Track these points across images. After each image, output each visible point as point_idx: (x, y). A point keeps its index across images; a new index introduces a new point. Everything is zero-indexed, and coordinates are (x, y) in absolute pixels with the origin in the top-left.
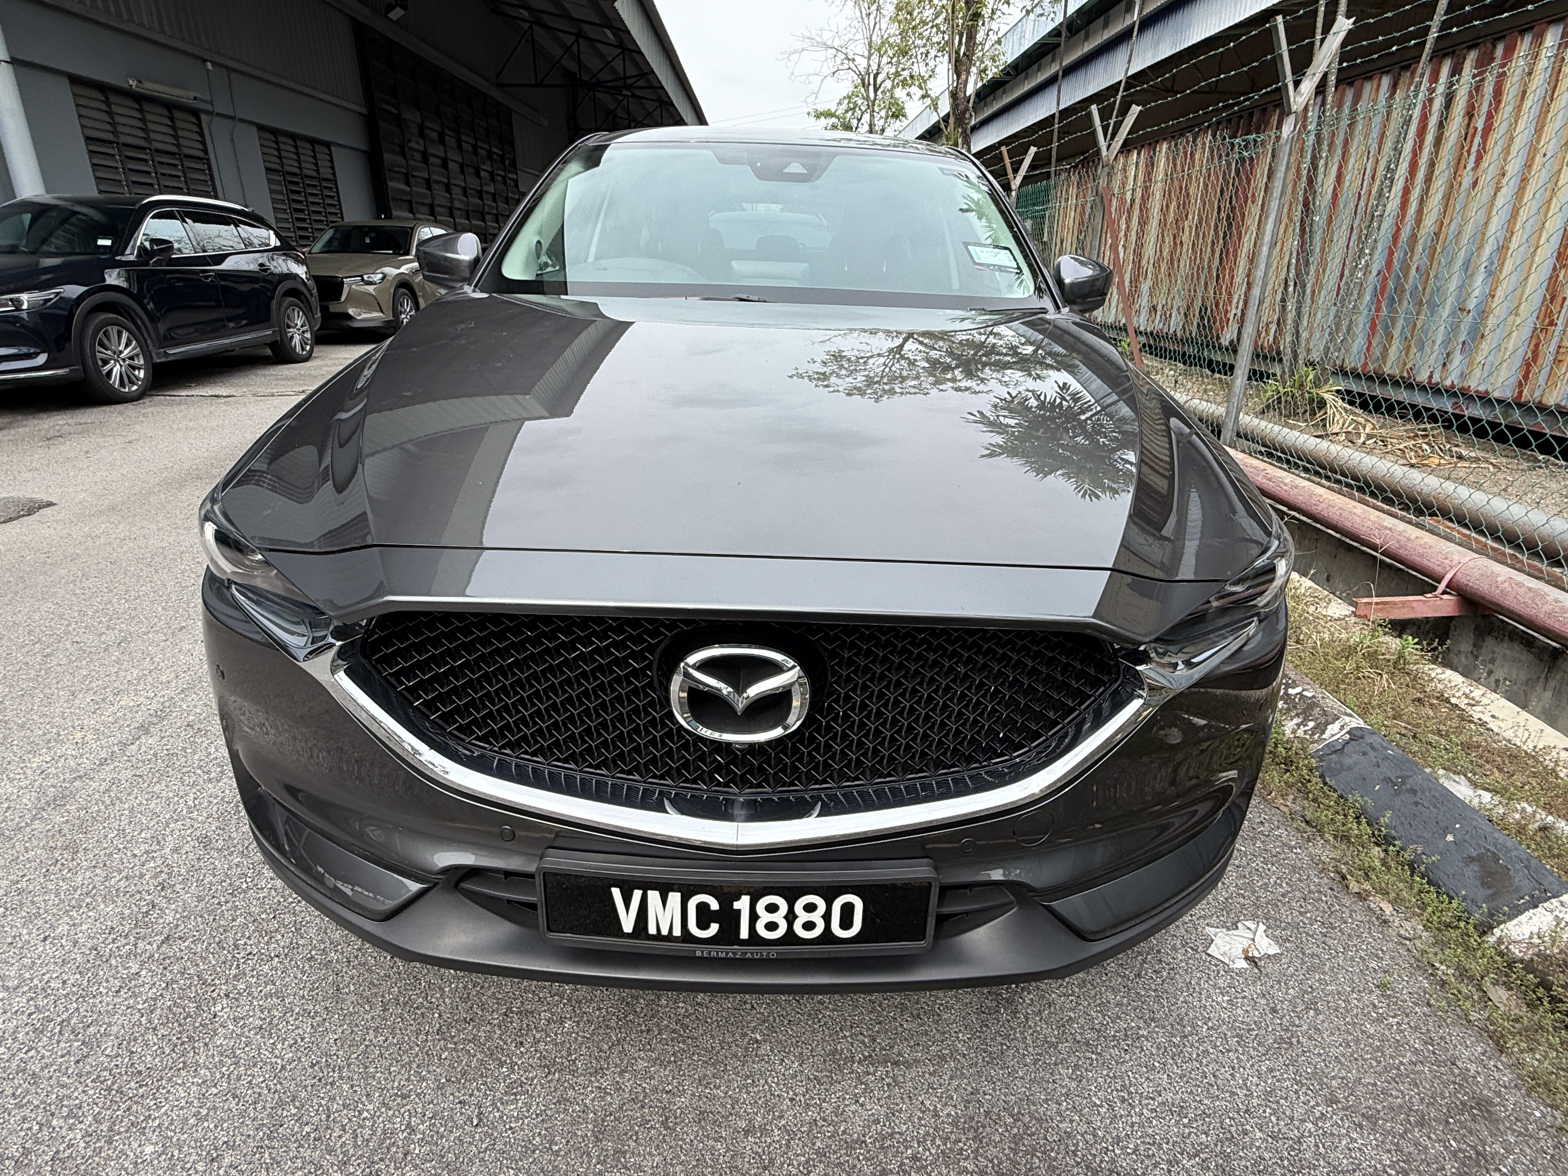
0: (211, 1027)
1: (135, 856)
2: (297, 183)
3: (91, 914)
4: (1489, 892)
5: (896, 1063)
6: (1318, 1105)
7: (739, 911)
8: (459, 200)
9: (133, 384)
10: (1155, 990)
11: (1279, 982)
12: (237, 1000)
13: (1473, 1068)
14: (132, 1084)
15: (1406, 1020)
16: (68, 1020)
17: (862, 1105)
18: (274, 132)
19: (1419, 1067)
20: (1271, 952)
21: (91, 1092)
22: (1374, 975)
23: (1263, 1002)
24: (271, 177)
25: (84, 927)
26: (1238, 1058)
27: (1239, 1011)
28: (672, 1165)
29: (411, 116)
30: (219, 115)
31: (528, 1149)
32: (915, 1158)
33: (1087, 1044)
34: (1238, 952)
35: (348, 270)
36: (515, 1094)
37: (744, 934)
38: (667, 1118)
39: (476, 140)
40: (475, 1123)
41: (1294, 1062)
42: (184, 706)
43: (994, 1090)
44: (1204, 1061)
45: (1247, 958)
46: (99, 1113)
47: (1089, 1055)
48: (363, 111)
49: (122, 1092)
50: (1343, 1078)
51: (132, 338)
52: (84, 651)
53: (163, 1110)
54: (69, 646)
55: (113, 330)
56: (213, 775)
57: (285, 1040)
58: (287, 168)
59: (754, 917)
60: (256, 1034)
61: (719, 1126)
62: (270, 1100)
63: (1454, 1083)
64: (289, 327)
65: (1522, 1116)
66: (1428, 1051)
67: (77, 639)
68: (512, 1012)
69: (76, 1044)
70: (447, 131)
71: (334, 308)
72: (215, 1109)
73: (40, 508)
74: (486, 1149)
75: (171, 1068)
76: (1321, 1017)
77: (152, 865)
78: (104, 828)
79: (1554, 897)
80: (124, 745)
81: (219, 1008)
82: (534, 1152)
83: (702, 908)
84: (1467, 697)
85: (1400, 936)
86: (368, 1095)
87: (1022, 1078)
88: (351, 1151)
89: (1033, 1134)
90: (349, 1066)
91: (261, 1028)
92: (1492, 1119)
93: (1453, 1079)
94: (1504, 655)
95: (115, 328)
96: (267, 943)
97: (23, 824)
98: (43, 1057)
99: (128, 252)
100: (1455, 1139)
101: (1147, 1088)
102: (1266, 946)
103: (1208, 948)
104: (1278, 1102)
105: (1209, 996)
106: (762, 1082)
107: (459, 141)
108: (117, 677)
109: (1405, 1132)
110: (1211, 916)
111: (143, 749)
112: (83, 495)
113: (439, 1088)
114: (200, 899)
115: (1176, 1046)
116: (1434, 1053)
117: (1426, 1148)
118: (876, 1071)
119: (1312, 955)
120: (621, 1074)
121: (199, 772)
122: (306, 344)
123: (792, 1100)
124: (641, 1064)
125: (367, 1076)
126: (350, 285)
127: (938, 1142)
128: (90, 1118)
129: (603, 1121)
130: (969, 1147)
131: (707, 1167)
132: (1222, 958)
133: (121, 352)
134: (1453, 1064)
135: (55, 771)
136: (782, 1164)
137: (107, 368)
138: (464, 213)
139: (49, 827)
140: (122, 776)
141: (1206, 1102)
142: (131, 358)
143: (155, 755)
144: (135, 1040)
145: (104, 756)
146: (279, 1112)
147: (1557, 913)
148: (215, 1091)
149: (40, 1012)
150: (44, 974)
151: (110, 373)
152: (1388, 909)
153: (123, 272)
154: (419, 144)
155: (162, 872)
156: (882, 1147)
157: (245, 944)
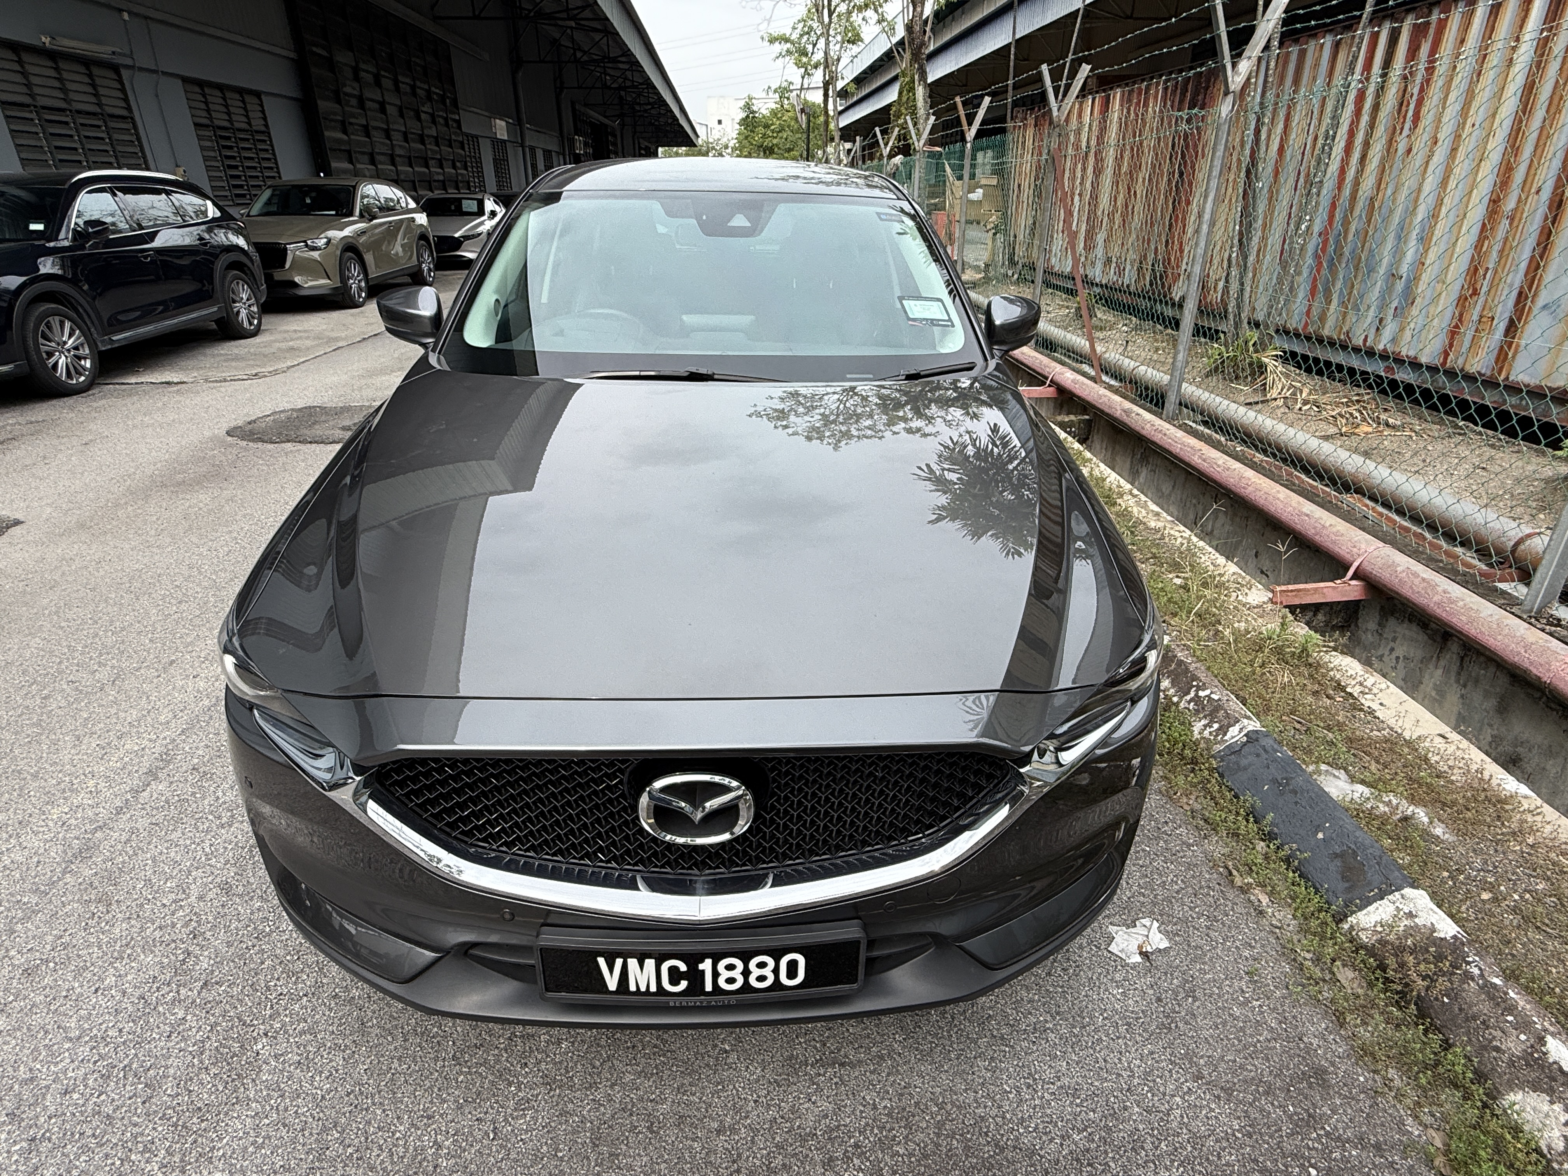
0: (255, 1063)
1: (164, 905)
2: (228, 138)
3: (133, 964)
4: (1347, 885)
5: (842, 1065)
6: (1186, 1081)
7: (703, 971)
8: (400, 146)
9: (81, 375)
10: (1062, 987)
11: (1166, 974)
12: (275, 1038)
13: (1315, 1042)
14: (195, 1120)
15: (1267, 1002)
16: (130, 1065)
17: (814, 1103)
18: (201, 84)
19: (1272, 1045)
20: (1162, 946)
21: (160, 1129)
22: (1245, 963)
23: (1151, 992)
24: (200, 133)
25: (129, 977)
26: (1125, 1044)
27: (1130, 1002)
28: (658, 1164)
29: (344, 58)
30: (141, 69)
31: (537, 1158)
32: (856, 1146)
33: (1002, 1038)
34: (1134, 948)
35: (292, 235)
36: (523, 1110)
37: (709, 987)
38: (652, 1124)
39: (414, 81)
40: (491, 1137)
41: (1171, 1044)
42: (187, 749)
43: (923, 1083)
44: (1098, 1048)
45: (1141, 953)
46: (170, 1147)
47: (1003, 1048)
48: (292, 55)
49: (187, 1128)
50: (1209, 1057)
51: (75, 327)
52: (81, 692)
53: (225, 1141)
54: (65, 687)
55: (55, 321)
56: (224, 820)
57: (321, 1072)
58: (217, 122)
59: (716, 975)
60: (296, 1068)
61: (696, 1128)
62: (317, 1128)
63: (1299, 1056)
64: (234, 302)
65: (1349, 1081)
66: (1281, 1028)
67: (71, 678)
68: (516, 1036)
69: (140, 1086)
70: (383, 73)
71: (278, 275)
72: (269, 1138)
73: (8, 527)
74: (502, 1159)
75: (226, 1104)
76: (1197, 1003)
77: (181, 914)
78: (132, 879)
79: (1397, 890)
80: (136, 792)
81: (260, 1046)
82: (542, 1159)
83: (673, 970)
84: (1361, 684)
85: (1272, 925)
86: (398, 1118)
87: (946, 1071)
88: (389, 1168)
89: (953, 1120)
90: (379, 1092)
91: (299, 1063)
92: (1325, 1085)
93: (1298, 1052)
94: (1404, 635)
95: (57, 318)
96: (295, 983)
97: (55, 878)
98: (113, 1100)
99: (62, 235)
100: (1293, 1105)
101: (1049, 1074)
102: (1159, 941)
103: (1109, 945)
104: (1154, 1081)
105: (1107, 990)
106: (731, 1087)
107: (396, 82)
108: (118, 718)
109: (1254, 1101)
110: (1114, 915)
111: (155, 796)
112: (49, 510)
113: (458, 1109)
114: (229, 944)
115: (1076, 1036)
116: (1286, 1031)
117: (1269, 1113)
118: (825, 1073)
119: (1196, 947)
120: (612, 1086)
121: (211, 817)
122: (254, 318)
123: (756, 1101)
124: (629, 1078)
125: (395, 1101)
126: (293, 251)
127: (876, 1131)
128: (163, 1152)
129: (599, 1128)
130: (900, 1133)
131: (686, 1163)
132: (1120, 954)
133: (65, 343)
134: (1300, 1039)
135: (75, 822)
136: (748, 1157)
137: (52, 361)
138: (406, 160)
139: (80, 880)
140: (138, 825)
141: (1096, 1084)
142: (76, 348)
143: (167, 802)
144: (191, 1079)
145: (119, 804)
146: (325, 1137)
147: (1398, 904)
148: (267, 1121)
149: (104, 1060)
150: (101, 1024)
151: (56, 364)
152: (1265, 900)
153: (57, 260)
154: (354, 89)
155: (191, 920)
156: (830, 1138)
157: (276, 985)
